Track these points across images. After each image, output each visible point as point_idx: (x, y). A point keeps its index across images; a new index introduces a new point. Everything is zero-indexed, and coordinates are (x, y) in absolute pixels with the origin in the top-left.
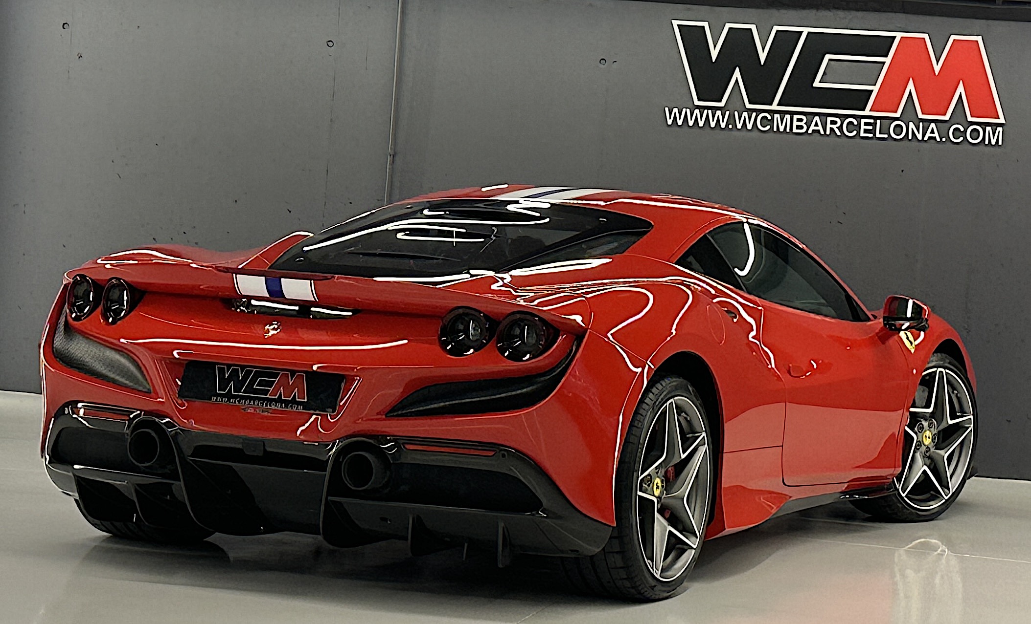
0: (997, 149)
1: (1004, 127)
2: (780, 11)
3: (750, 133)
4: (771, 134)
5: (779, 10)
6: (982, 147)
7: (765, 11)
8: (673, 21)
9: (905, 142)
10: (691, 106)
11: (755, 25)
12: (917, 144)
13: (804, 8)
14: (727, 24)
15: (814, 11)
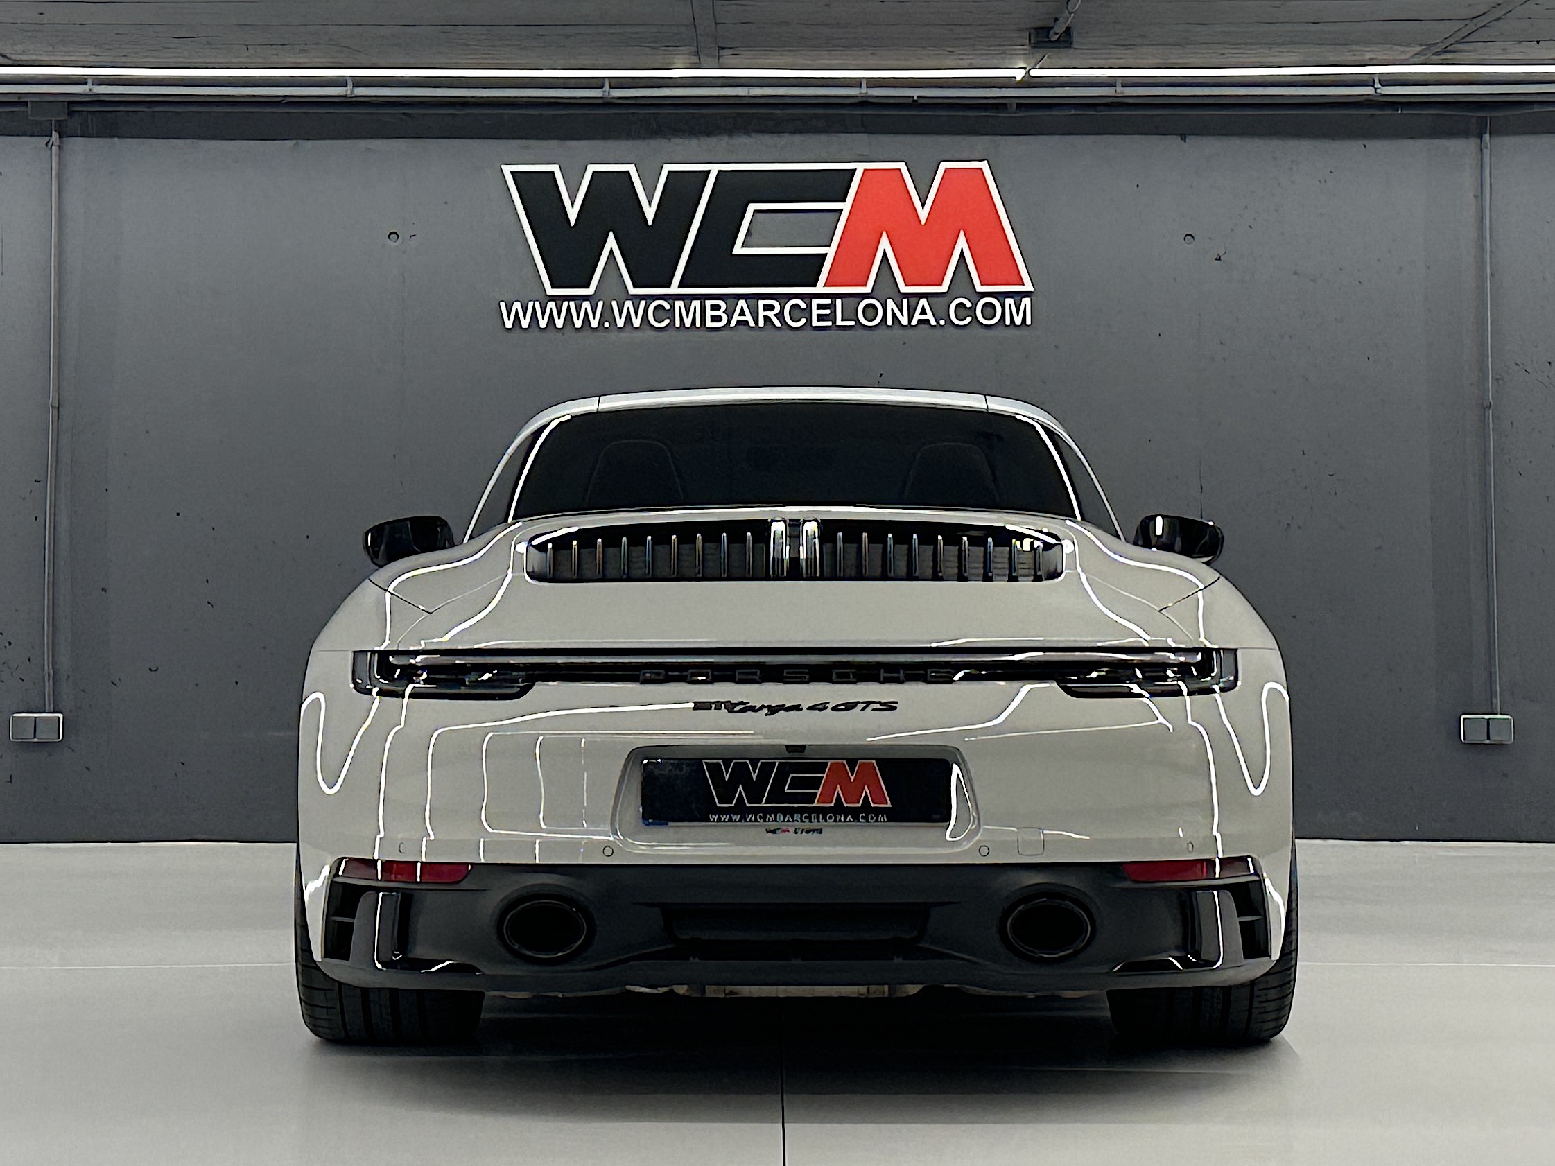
0: (1024, 332)
1: (1033, 298)
2: (672, 140)
3: (639, 334)
4: (671, 332)
5: (670, 139)
6: (1000, 331)
7: (647, 141)
8: (503, 167)
9: (882, 332)
10: (540, 295)
11: (633, 165)
12: (901, 332)
13: (708, 133)
14: (589, 166)
15: (726, 138)
